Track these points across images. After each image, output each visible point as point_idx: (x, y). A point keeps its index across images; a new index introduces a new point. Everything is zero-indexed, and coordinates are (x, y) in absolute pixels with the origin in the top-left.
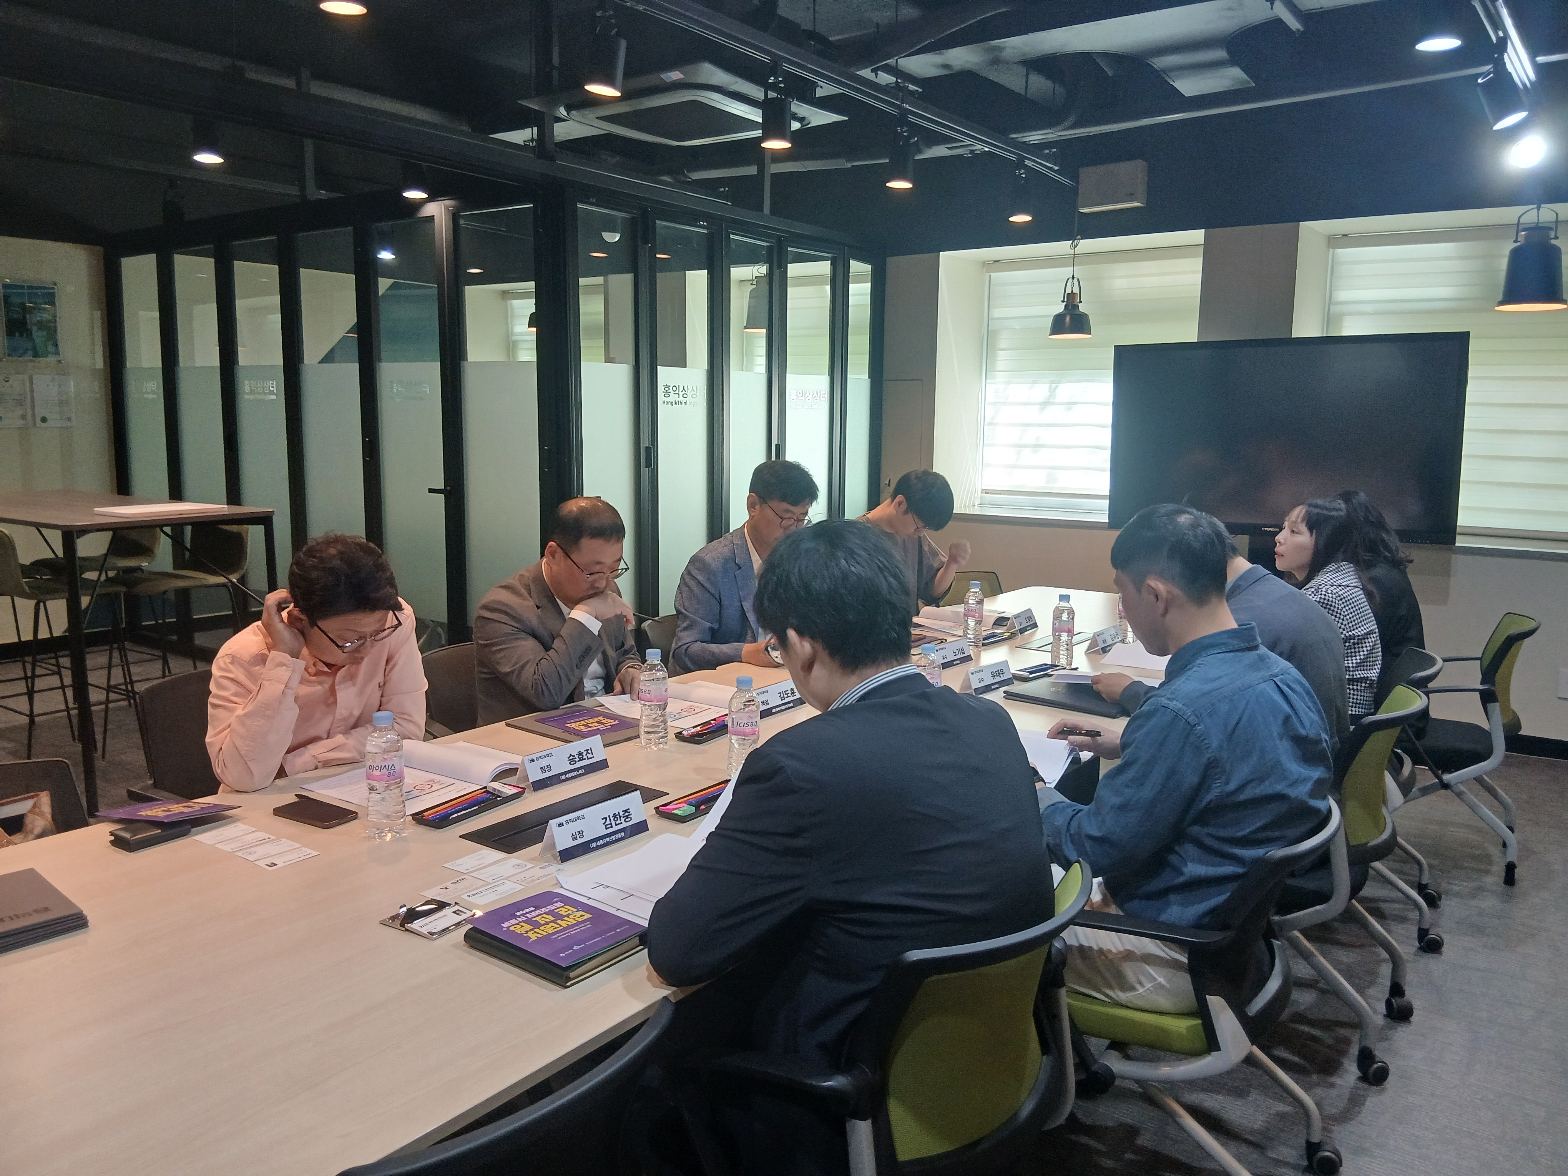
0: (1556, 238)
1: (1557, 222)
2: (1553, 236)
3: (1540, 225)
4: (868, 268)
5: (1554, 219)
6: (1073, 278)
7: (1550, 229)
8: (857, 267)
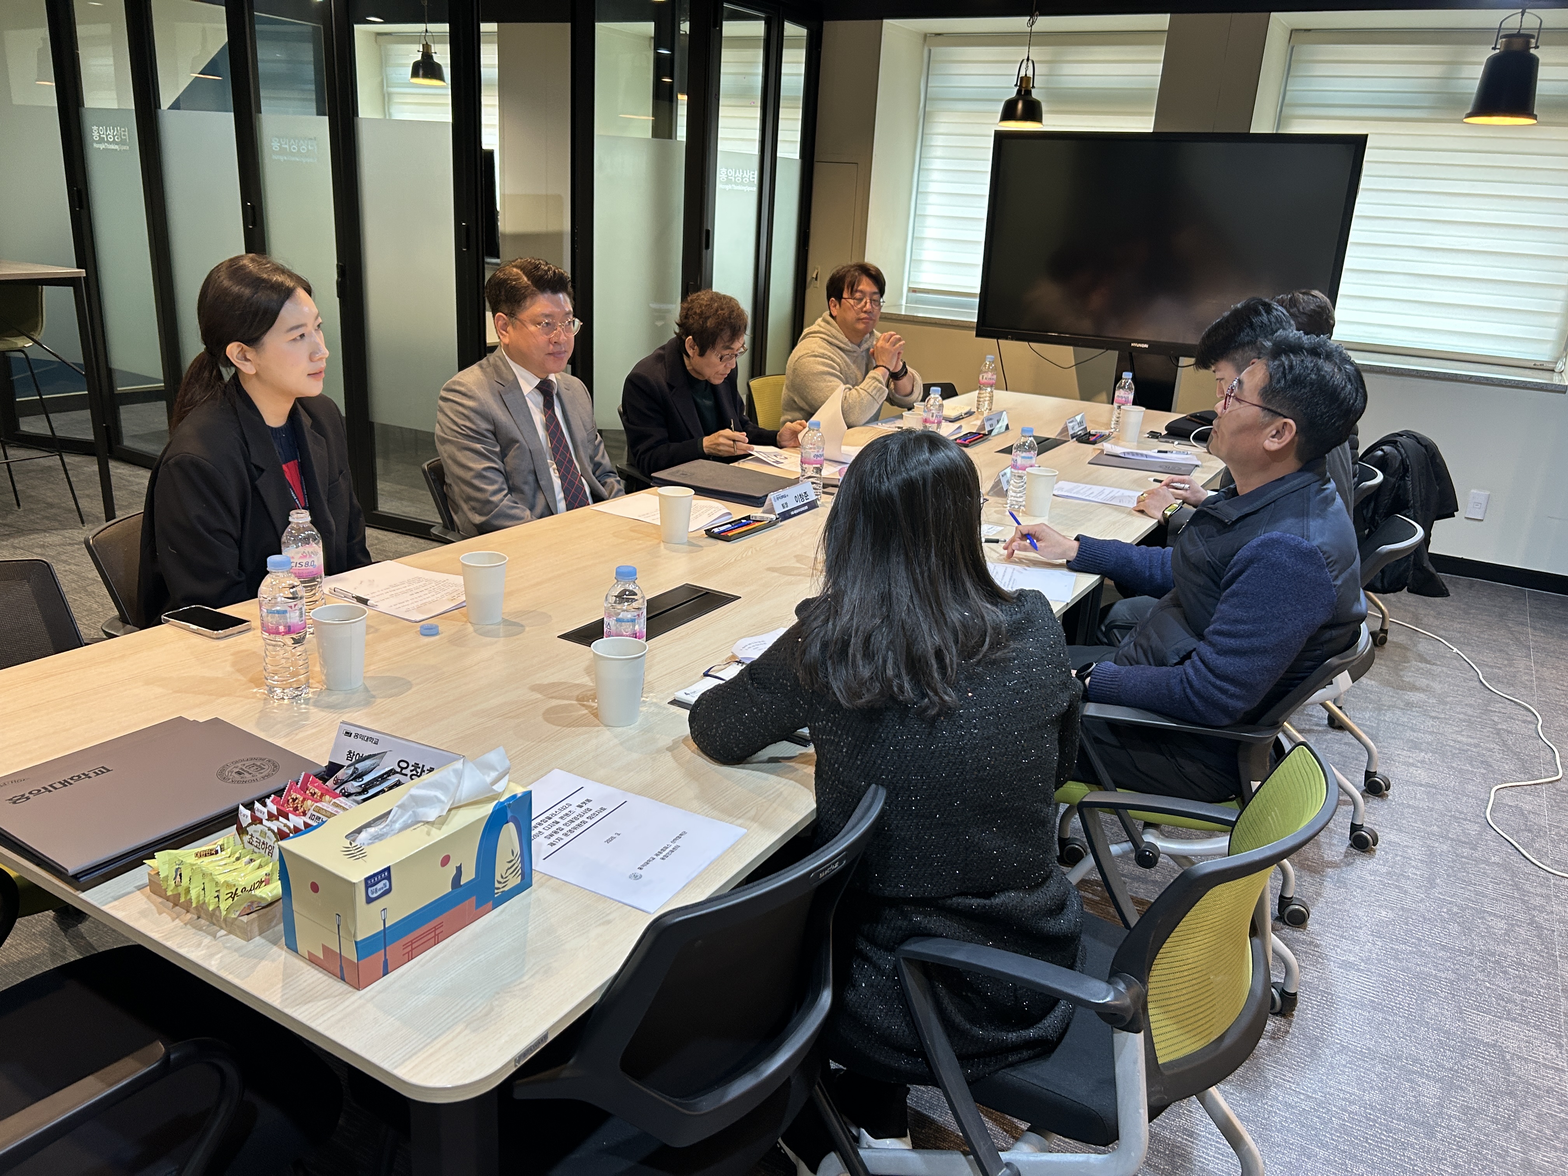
0: (1537, 47)
1: (1540, 29)
2: (1533, 45)
3: (1522, 32)
4: (803, 32)
5: (1538, 26)
6: (1028, 59)
7: (1532, 37)
8: (791, 30)
